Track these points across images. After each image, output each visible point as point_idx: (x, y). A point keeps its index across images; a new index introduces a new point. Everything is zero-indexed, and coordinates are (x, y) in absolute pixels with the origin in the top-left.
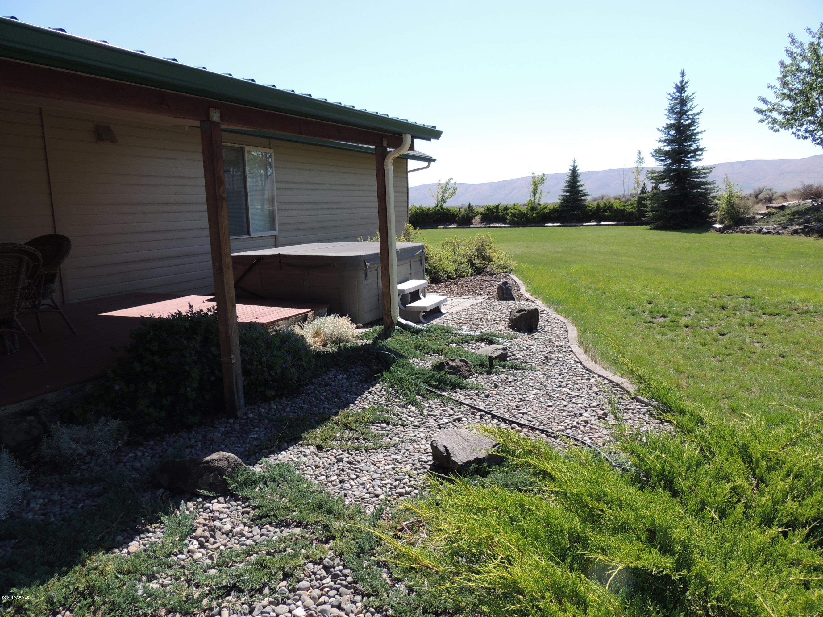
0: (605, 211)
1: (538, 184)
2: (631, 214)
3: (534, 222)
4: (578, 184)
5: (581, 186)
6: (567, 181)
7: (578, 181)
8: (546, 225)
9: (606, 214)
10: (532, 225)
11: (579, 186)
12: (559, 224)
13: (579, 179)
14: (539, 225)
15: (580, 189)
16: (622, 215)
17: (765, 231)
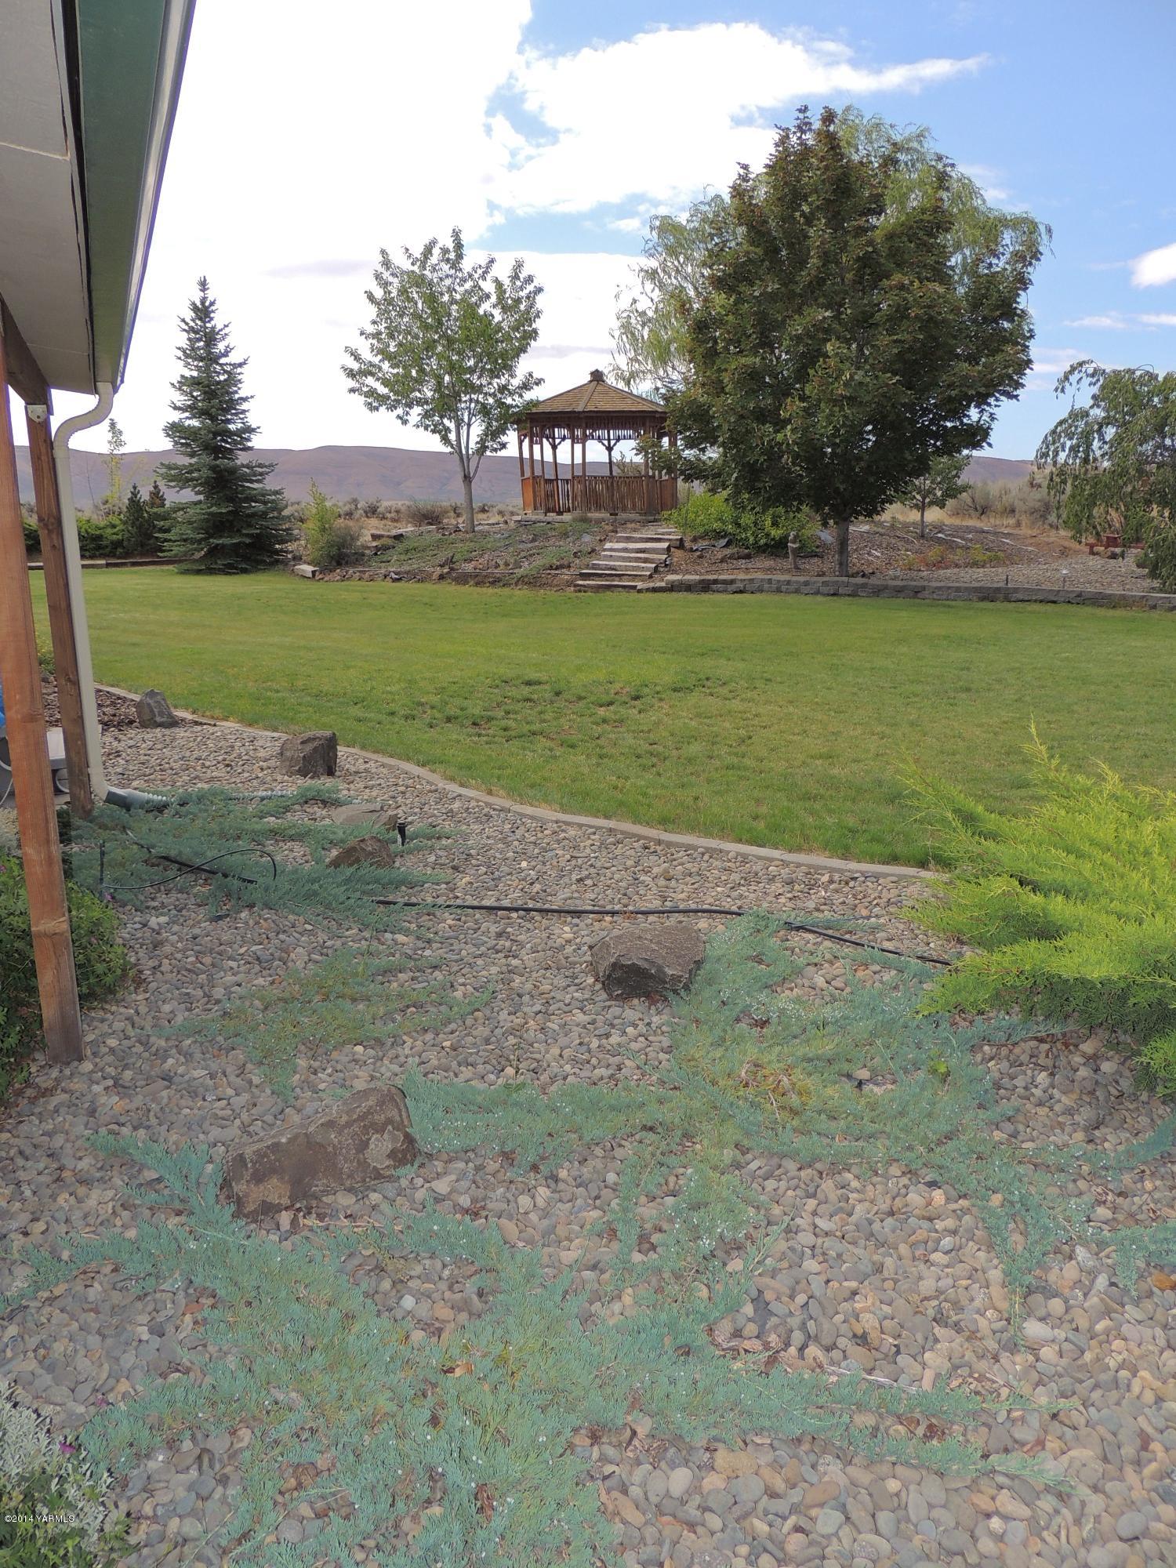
2: (117, 544)
16: (99, 547)
17: (395, 576)
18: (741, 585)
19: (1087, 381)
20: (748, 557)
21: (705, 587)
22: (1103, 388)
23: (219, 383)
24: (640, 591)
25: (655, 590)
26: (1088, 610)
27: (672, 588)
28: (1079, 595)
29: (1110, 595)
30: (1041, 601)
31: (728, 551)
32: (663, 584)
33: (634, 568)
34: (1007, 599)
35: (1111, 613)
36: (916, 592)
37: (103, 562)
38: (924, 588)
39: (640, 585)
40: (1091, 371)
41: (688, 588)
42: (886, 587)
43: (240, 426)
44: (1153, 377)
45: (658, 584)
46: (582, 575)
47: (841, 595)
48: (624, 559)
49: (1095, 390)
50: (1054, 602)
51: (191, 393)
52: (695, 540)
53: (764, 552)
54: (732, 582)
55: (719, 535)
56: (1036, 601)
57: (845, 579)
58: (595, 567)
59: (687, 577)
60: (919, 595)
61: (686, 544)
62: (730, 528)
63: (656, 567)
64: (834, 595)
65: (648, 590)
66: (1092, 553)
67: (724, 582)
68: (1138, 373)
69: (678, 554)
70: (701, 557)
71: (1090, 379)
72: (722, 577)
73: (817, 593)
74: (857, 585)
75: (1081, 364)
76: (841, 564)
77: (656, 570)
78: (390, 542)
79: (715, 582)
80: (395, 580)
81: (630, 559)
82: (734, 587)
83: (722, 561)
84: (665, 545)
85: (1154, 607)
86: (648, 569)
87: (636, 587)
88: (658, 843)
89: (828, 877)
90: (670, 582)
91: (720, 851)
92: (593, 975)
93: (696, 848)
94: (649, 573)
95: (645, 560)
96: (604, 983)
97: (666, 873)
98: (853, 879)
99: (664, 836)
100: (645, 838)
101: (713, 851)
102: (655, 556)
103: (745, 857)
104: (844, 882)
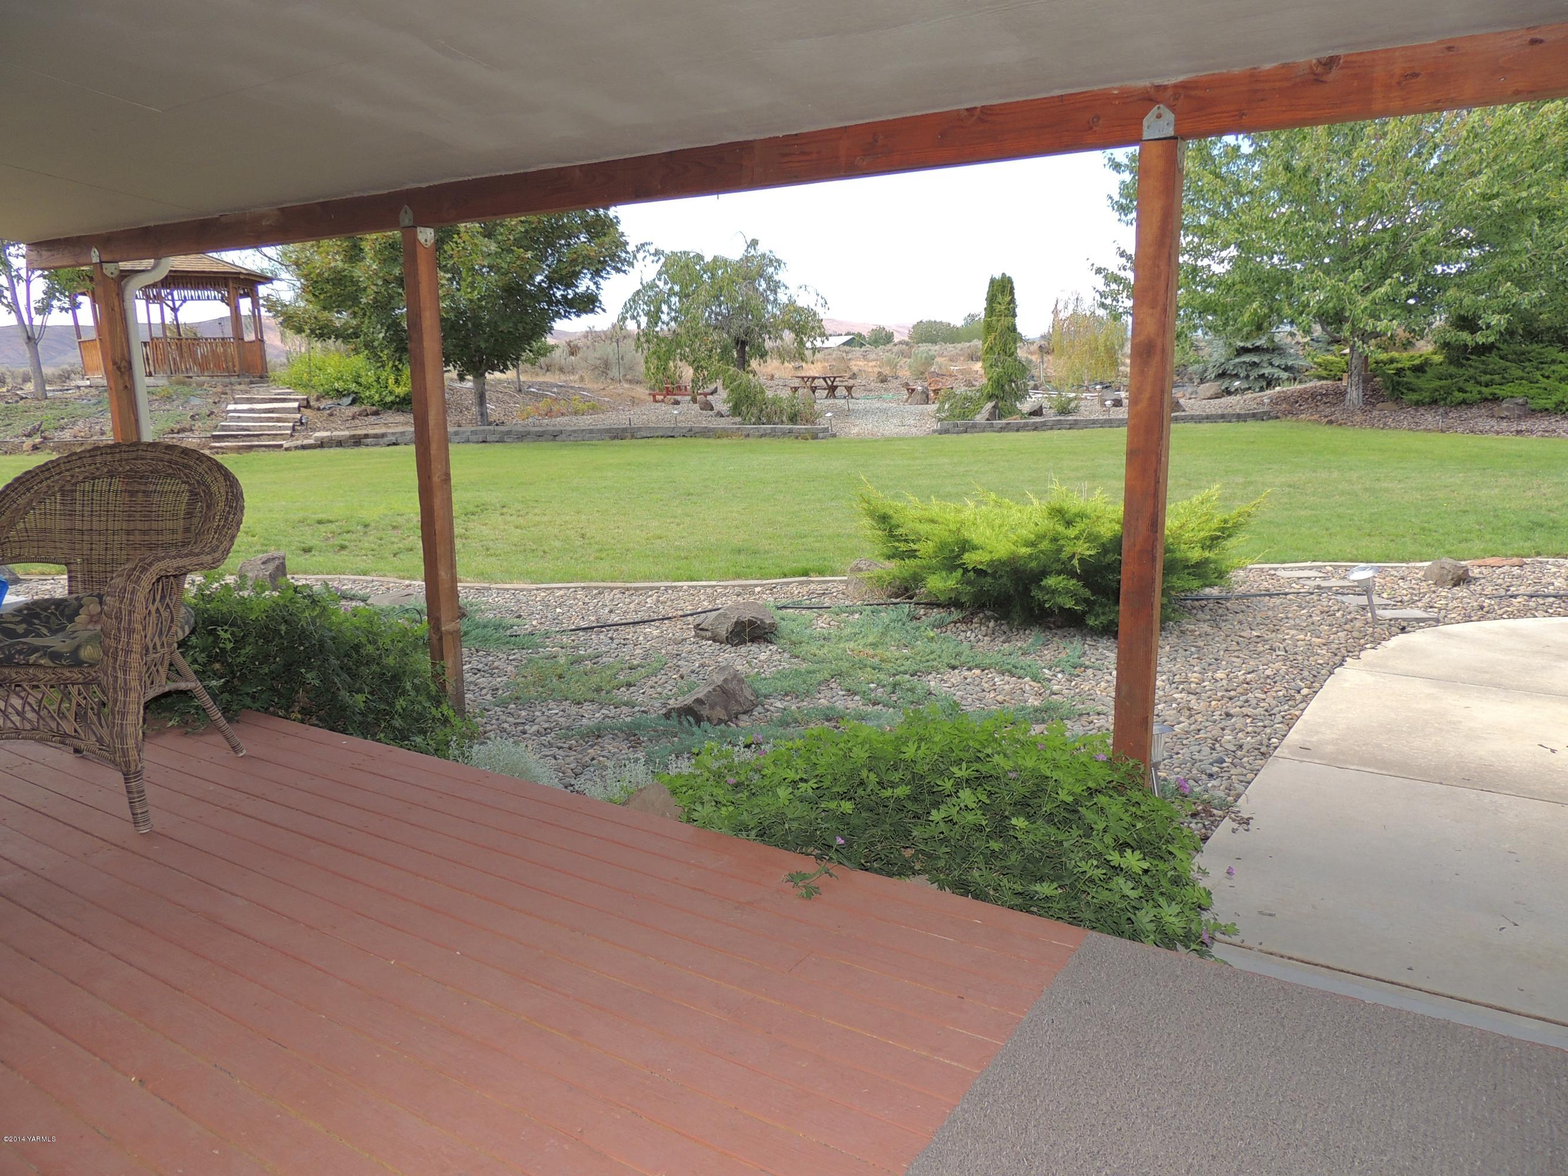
18: (393, 439)
19: (650, 258)
20: (376, 413)
21: (357, 441)
22: (664, 265)
24: (287, 449)
25: (304, 447)
26: (702, 441)
27: (321, 445)
28: (690, 430)
29: (714, 428)
30: (662, 437)
31: (356, 409)
32: (312, 441)
33: (269, 428)
34: (633, 437)
35: (719, 441)
36: (555, 436)
38: (561, 432)
39: (286, 444)
40: (652, 251)
41: (340, 443)
42: (529, 433)
44: (700, 257)
45: (306, 442)
46: (214, 437)
47: (490, 442)
48: (254, 420)
49: (657, 267)
50: (673, 437)
52: (318, 399)
53: (390, 408)
54: (383, 435)
55: (340, 394)
56: (658, 437)
57: (487, 428)
58: (224, 428)
59: (337, 434)
60: (557, 438)
61: (312, 404)
62: (353, 387)
63: (294, 426)
64: (484, 442)
65: (296, 448)
66: (655, 401)
67: (376, 436)
68: (692, 255)
69: (307, 412)
70: (331, 415)
71: (652, 257)
72: (371, 432)
73: (468, 441)
74: (502, 432)
75: (643, 245)
76: (482, 415)
77: (294, 429)
79: (366, 436)
81: (260, 420)
82: (385, 440)
83: (353, 418)
84: (296, 405)
85: (748, 436)
86: (286, 428)
87: (281, 446)
88: (628, 589)
89: (758, 589)
90: (316, 439)
91: (676, 587)
92: (709, 639)
93: (659, 588)
94: (289, 432)
95: (279, 420)
96: (727, 637)
97: (658, 601)
98: (774, 587)
99: (628, 585)
100: (616, 588)
101: (671, 587)
102: (289, 416)
103: (695, 587)
104: (771, 590)
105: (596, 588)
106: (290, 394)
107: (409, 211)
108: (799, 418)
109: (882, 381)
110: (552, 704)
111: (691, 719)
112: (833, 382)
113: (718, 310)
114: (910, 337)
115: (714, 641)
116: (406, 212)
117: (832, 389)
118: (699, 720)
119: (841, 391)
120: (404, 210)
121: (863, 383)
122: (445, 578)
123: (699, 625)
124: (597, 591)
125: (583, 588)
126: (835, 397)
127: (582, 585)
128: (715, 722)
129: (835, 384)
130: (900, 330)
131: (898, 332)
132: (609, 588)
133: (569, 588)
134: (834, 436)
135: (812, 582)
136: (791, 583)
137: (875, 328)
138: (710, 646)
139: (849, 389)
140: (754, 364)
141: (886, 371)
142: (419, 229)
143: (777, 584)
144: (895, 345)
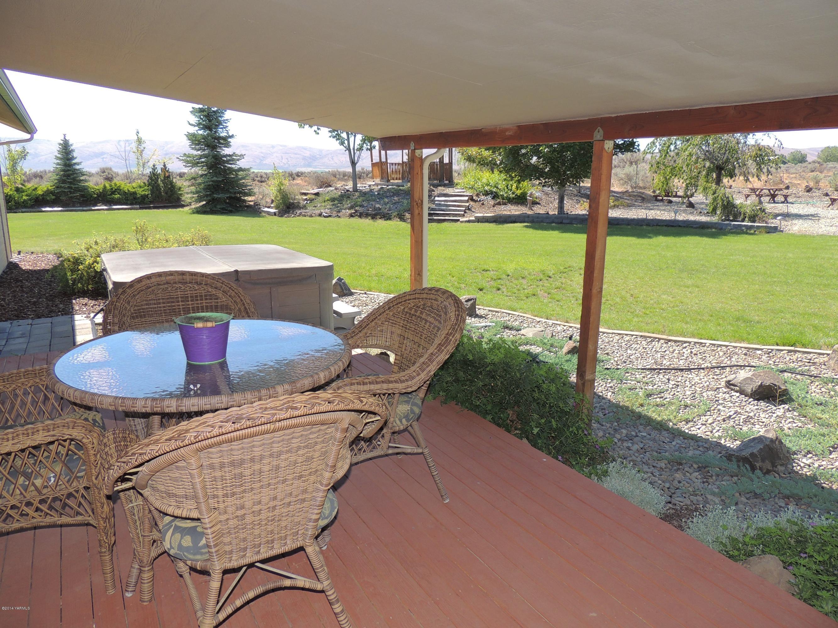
0: (113, 192)
1: (17, 159)
2: (144, 197)
3: (25, 207)
4: (74, 161)
5: (78, 164)
6: (57, 158)
7: (73, 158)
8: (44, 209)
9: (116, 196)
10: (24, 210)
11: (75, 164)
12: (60, 209)
13: (75, 154)
14: (34, 210)
15: (77, 167)
16: (135, 198)
17: (325, 215)
20: (505, 204)
21: (495, 220)
23: (214, 111)
24: (461, 222)
25: (469, 221)
27: (479, 220)
29: (700, 223)
31: (495, 201)
32: (473, 218)
33: (454, 210)
34: (648, 225)
37: (138, 206)
39: (461, 219)
41: (488, 220)
43: (226, 134)
45: (471, 218)
47: (564, 223)
48: (447, 205)
50: (672, 226)
51: (200, 117)
52: (477, 196)
55: (488, 193)
56: (663, 226)
59: (486, 215)
61: (474, 198)
62: (495, 190)
63: (465, 210)
65: (466, 222)
66: (657, 200)
69: (472, 203)
70: (483, 204)
78: (313, 197)
80: (325, 217)
81: (450, 206)
83: (494, 206)
84: (466, 198)
86: (461, 211)
87: (458, 220)
88: (670, 341)
89: (759, 352)
90: (476, 217)
91: (702, 343)
92: (737, 392)
93: (690, 343)
94: (463, 213)
95: (458, 206)
96: (751, 394)
97: (691, 352)
98: (770, 352)
99: (670, 338)
100: (663, 339)
101: (698, 343)
102: (463, 204)
103: (714, 345)
104: (768, 354)
105: (650, 337)
106: (464, 192)
107: (601, 130)
108: (757, 219)
109: (808, 191)
110: (641, 428)
111: (747, 466)
112: (775, 192)
113: (707, 149)
114: (819, 157)
115: (741, 394)
116: (599, 131)
117: (773, 196)
118: (753, 469)
119: (780, 198)
120: (597, 130)
121: (794, 192)
122: (591, 349)
123: (730, 381)
124: (650, 340)
125: (641, 336)
126: (774, 202)
127: (641, 334)
128: (765, 471)
129: (776, 193)
130: (811, 152)
131: (809, 153)
132: (658, 338)
133: (632, 335)
134: (782, 231)
135: (799, 351)
136: (782, 350)
137: (793, 151)
138: (738, 397)
139: (786, 197)
140: (725, 180)
141: (812, 184)
142: (606, 141)
143: (772, 350)
144: (810, 163)
